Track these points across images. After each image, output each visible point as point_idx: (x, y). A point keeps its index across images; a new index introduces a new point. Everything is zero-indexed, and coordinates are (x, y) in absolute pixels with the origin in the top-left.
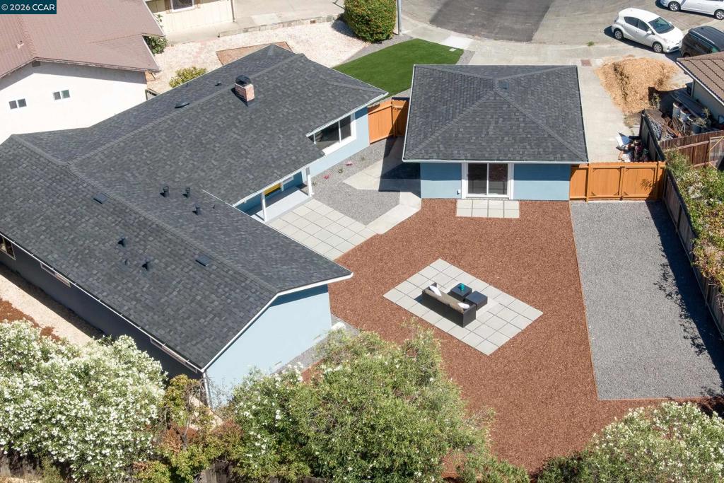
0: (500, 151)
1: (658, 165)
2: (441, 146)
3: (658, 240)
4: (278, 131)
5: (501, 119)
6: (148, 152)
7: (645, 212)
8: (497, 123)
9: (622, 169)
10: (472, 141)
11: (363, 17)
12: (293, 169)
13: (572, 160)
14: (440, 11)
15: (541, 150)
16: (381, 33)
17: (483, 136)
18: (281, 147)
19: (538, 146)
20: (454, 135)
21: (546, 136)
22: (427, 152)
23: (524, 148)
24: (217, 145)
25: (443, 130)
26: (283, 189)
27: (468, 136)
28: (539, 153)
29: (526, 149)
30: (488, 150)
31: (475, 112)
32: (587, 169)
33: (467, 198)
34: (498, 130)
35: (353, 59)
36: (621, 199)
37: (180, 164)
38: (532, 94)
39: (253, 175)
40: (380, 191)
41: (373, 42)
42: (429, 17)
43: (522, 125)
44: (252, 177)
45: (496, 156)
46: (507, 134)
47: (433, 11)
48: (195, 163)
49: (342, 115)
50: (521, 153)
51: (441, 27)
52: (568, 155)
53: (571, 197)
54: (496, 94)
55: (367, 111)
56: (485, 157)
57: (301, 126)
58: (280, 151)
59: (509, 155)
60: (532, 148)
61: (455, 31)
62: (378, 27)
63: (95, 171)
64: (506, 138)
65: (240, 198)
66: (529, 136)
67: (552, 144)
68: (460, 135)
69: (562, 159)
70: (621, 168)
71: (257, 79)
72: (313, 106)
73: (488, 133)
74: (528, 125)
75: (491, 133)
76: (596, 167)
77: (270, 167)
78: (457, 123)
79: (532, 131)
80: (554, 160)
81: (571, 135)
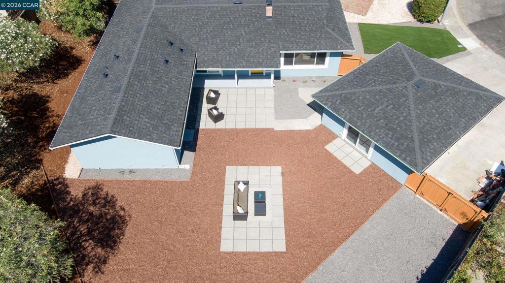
0: (369, 127)
1: (481, 211)
2: (339, 101)
3: (429, 263)
4: (267, 41)
5: (392, 106)
6: (193, 19)
7: (448, 233)
8: (387, 107)
9: (450, 195)
10: (359, 109)
11: (418, 3)
12: (254, 67)
13: (410, 165)
14: (482, 21)
15: (396, 144)
16: (424, 17)
17: (369, 110)
18: (260, 51)
19: (397, 139)
20: (353, 99)
21: (410, 136)
22: (327, 100)
23: (387, 135)
24: (229, 33)
25: (350, 91)
26: (264, 74)
27: (360, 104)
28: (392, 145)
29: (387, 136)
30: (363, 121)
31: (381, 91)
32: (425, 177)
33: (344, 141)
34: (382, 112)
35: (396, 25)
36: (441, 210)
37: (201, 33)
38: (437, 101)
39: (230, 58)
40: (308, 105)
41: (418, 21)
42: (471, 22)
43: (402, 118)
44: (228, 59)
45: (364, 128)
46: (386, 118)
47: (478, 19)
48: (209, 36)
49: (313, 50)
50: (381, 137)
51: (471, 30)
52: (411, 160)
53: (406, 184)
54: (406, 87)
55: (342, 55)
56: (356, 124)
57: (283, 45)
58: (258, 53)
59: (372, 134)
60: (391, 138)
61: (477, 36)
62: (423, 13)
63: (160, 16)
64: (382, 121)
65: (211, 66)
66: (398, 129)
67: (408, 145)
68: (356, 101)
69: (404, 160)
70: (450, 193)
71: (287, 7)
72: (302, 37)
73: (375, 109)
74: (406, 121)
75: (376, 111)
76: (432, 179)
77: (243, 59)
78: (362, 92)
79: (404, 127)
80: (398, 157)
81: (432, 147)
